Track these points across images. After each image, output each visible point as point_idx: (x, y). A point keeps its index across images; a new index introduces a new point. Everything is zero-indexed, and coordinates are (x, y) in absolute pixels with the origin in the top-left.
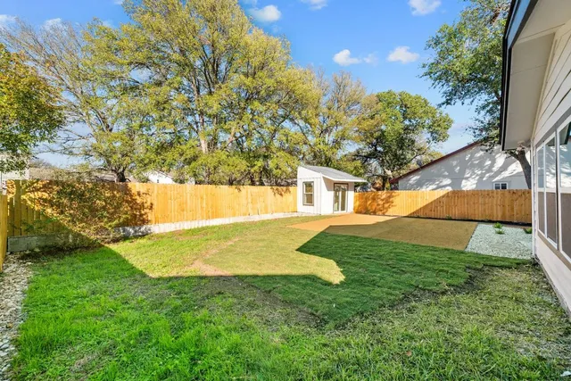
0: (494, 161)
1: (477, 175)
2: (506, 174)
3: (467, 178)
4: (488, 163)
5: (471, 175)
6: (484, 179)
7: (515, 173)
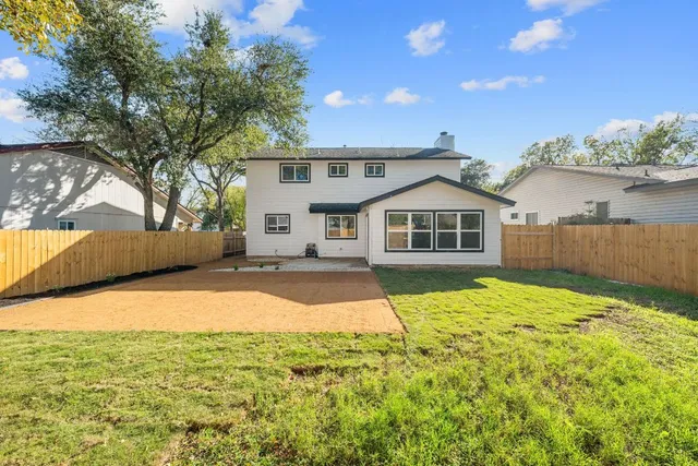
0: (58, 186)
1: (33, 204)
2: (74, 208)
3: (14, 208)
4: (50, 186)
5: (22, 203)
6: (45, 212)
7: (84, 207)
